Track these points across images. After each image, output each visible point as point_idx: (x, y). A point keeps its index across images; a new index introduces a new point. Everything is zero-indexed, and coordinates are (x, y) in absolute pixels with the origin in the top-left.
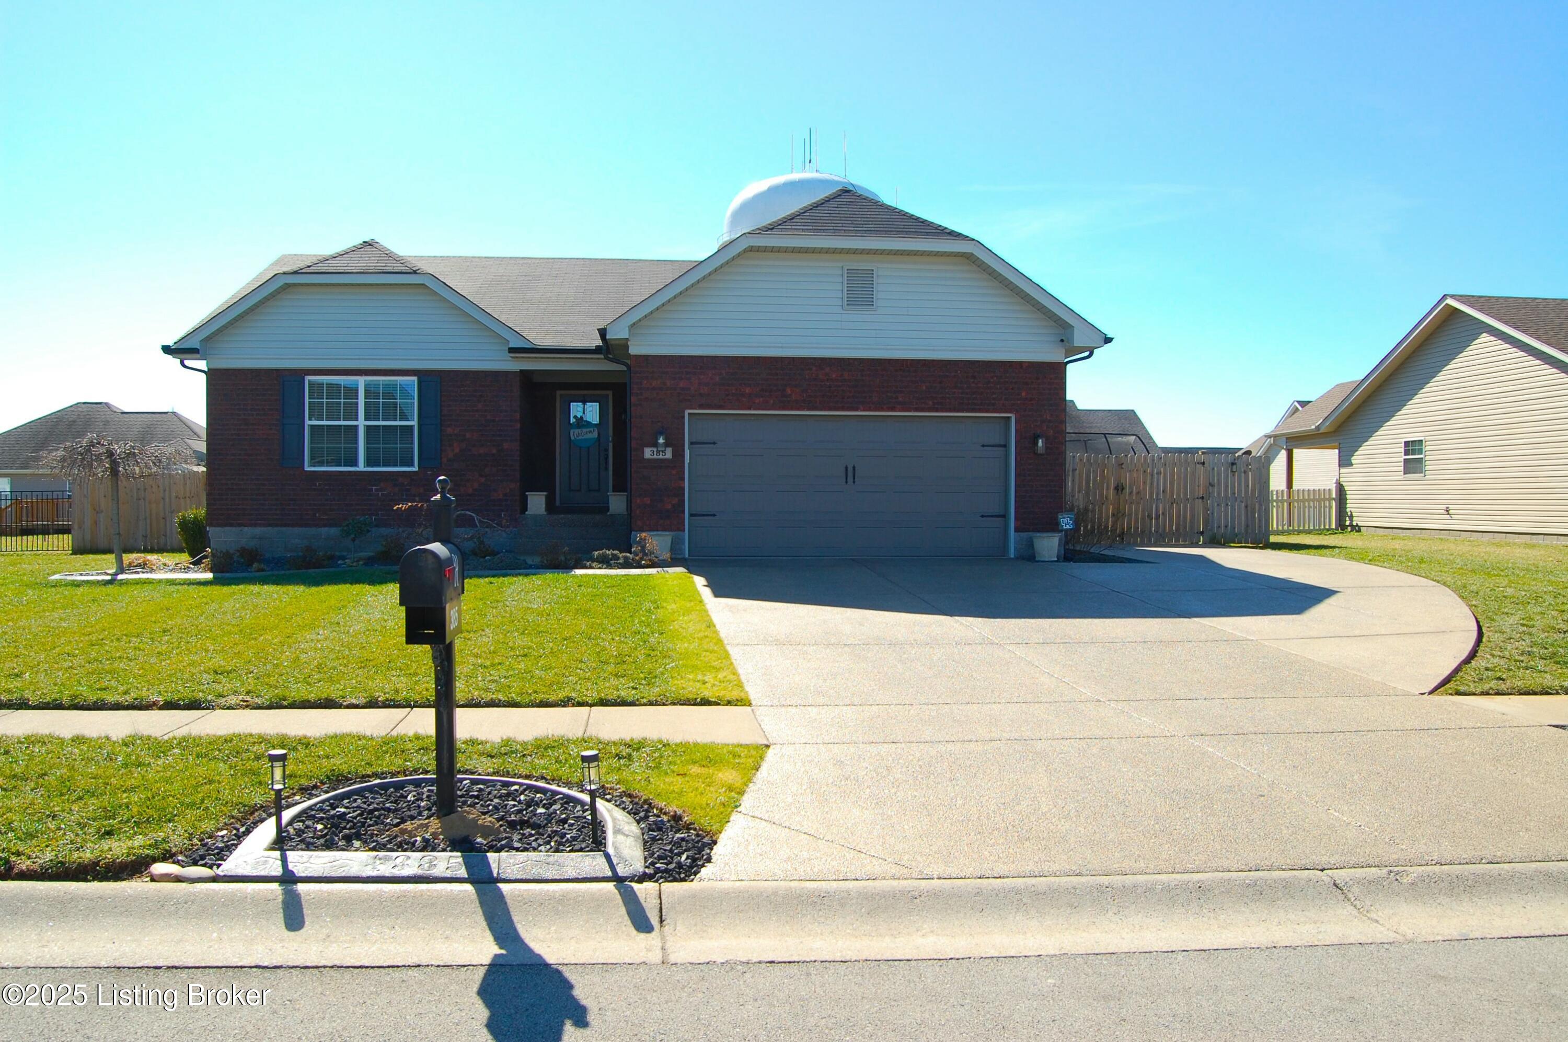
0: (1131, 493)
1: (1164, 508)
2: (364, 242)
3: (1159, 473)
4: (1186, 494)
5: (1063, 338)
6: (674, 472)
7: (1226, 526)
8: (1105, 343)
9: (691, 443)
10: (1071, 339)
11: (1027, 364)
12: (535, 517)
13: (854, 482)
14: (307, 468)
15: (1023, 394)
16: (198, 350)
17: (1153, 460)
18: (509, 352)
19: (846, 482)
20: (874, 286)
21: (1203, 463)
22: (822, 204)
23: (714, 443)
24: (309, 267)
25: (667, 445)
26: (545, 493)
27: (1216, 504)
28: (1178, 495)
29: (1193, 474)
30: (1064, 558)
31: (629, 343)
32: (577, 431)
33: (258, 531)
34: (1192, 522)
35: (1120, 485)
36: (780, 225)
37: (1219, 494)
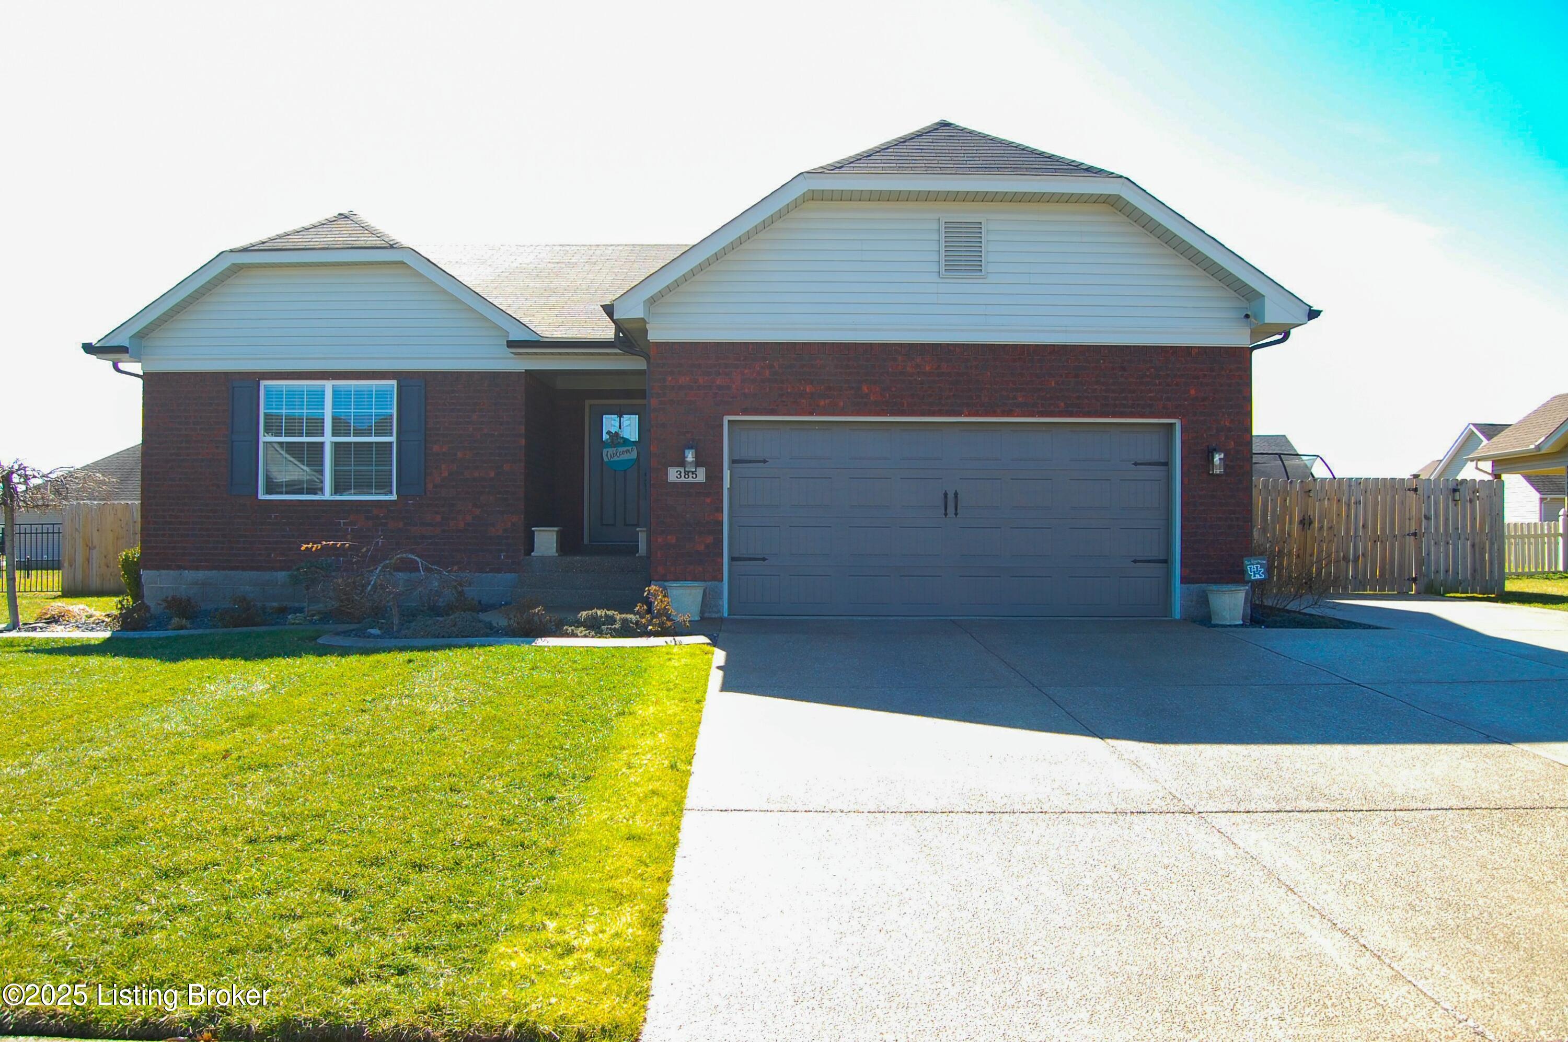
0: (1321, 528)
1: (1365, 548)
2: (340, 214)
3: (1358, 503)
4: (1393, 529)
5: (1249, 313)
6: (708, 500)
7: (1447, 571)
8: (1309, 320)
9: (733, 462)
10: (1260, 314)
11: (1197, 351)
12: (543, 559)
13: (956, 514)
14: (262, 496)
15: (1193, 392)
16: (127, 348)
17: (1350, 486)
18: (508, 347)
19: (946, 514)
20: (983, 245)
21: (1416, 490)
22: (913, 138)
23: (765, 461)
24: (263, 243)
25: (698, 464)
26: (556, 529)
27: (1433, 542)
28: (1383, 529)
29: (1403, 503)
30: (1251, 620)
31: (647, 326)
32: (611, 451)
33: (201, 575)
34: (1401, 566)
35: (1307, 517)
36: (852, 162)
37: (1437, 529)
